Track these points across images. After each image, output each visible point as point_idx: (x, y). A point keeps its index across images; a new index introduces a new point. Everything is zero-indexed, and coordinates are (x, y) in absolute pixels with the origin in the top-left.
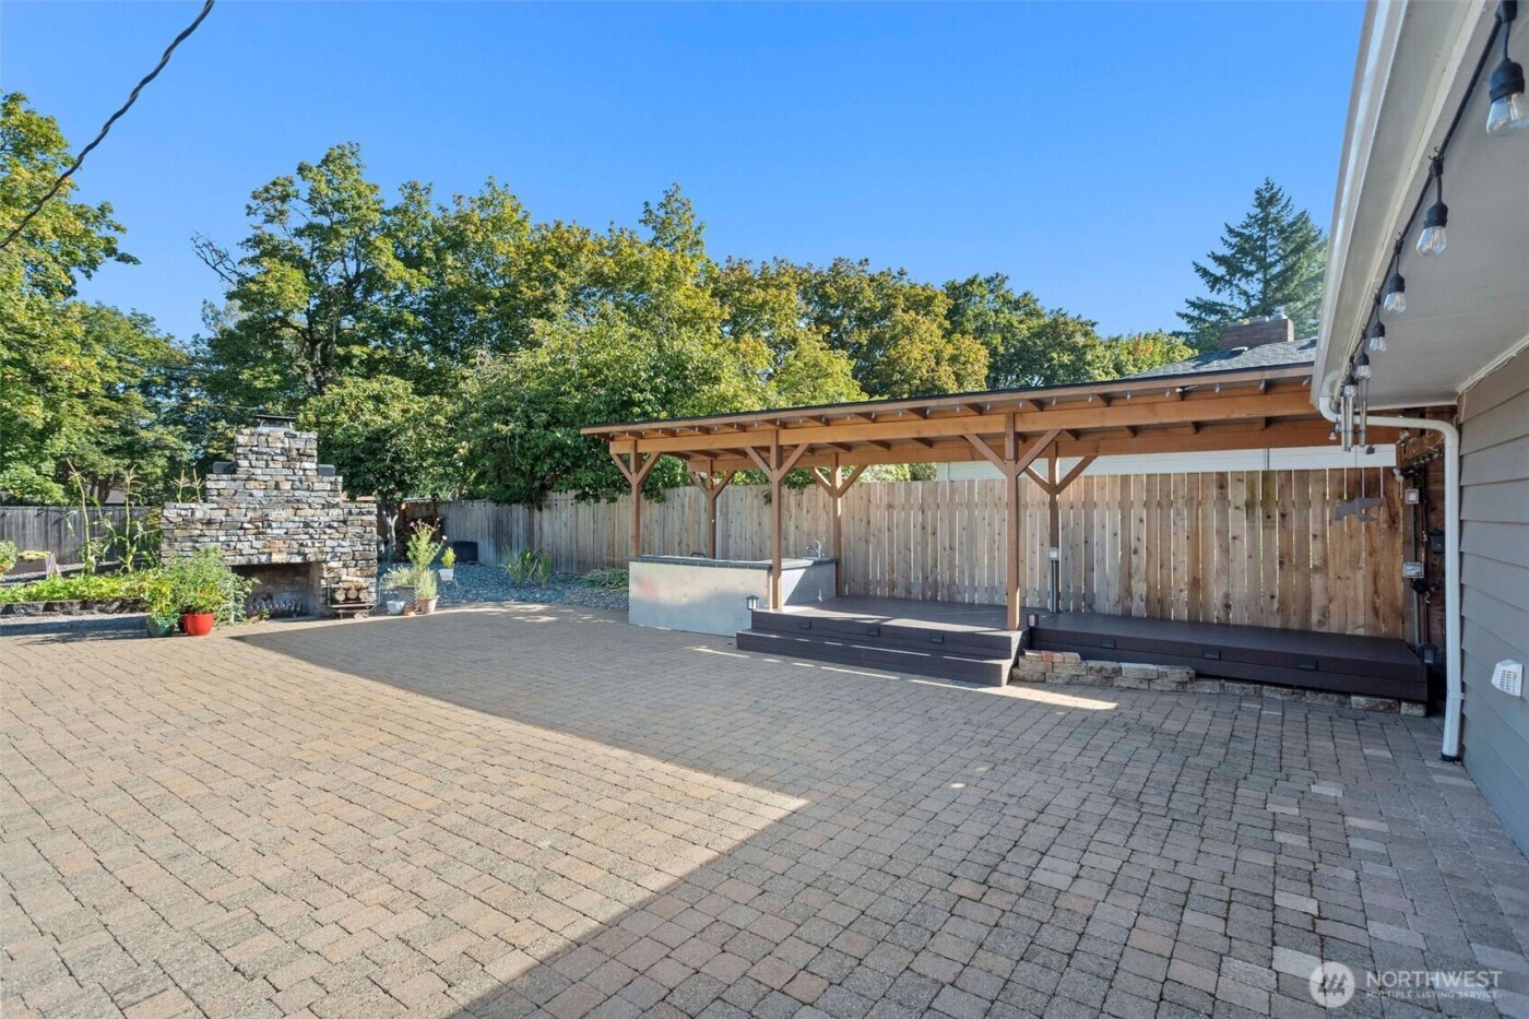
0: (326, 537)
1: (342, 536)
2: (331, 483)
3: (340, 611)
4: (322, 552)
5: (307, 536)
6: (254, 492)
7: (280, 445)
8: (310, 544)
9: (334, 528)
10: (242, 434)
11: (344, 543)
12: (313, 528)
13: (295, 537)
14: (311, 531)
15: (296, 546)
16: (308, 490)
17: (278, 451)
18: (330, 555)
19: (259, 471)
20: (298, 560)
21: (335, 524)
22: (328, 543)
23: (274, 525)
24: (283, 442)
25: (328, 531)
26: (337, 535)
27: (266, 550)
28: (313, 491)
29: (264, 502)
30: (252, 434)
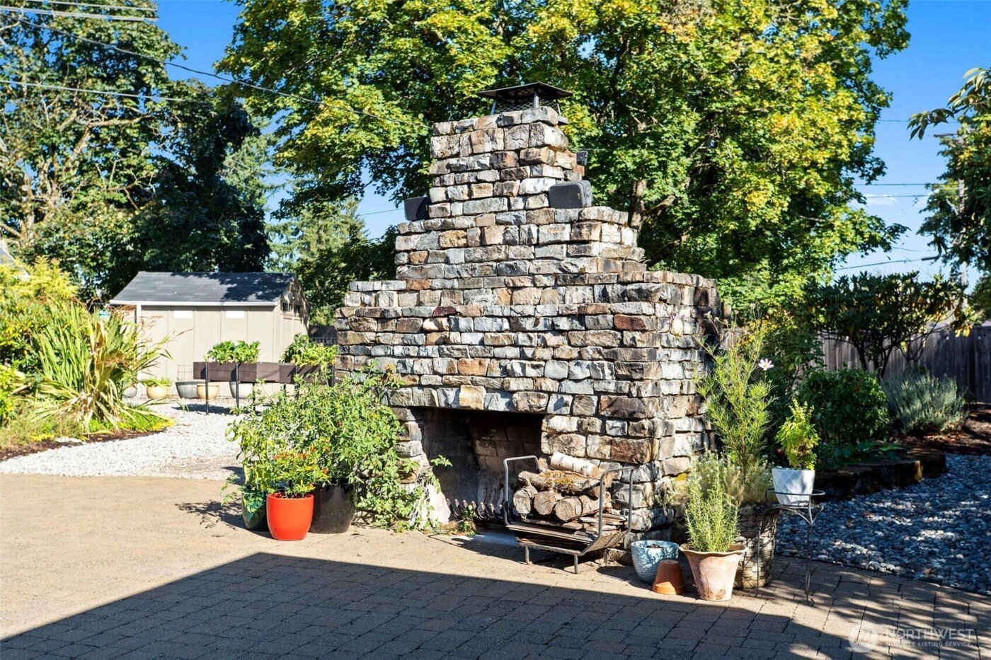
0: (546, 354)
1: (575, 355)
2: (571, 222)
3: (526, 542)
4: (539, 391)
5: (515, 352)
6: (451, 253)
7: (488, 147)
8: (518, 369)
9: (561, 332)
10: (439, 135)
11: (580, 372)
12: (525, 331)
13: (498, 352)
14: (522, 338)
15: (497, 372)
16: (529, 243)
17: (486, 161)
18: (554, 399)
19: (458, 208)
20: (500, 405)
21: (564, 324)
22: (553, 369)
23: (463, 323)
24: (493, 139)
25: (552, 339)
26: (565, 351)
27: (453, 379)
28: (537, 245)
29: (465, 275)
30: (453, 133)
